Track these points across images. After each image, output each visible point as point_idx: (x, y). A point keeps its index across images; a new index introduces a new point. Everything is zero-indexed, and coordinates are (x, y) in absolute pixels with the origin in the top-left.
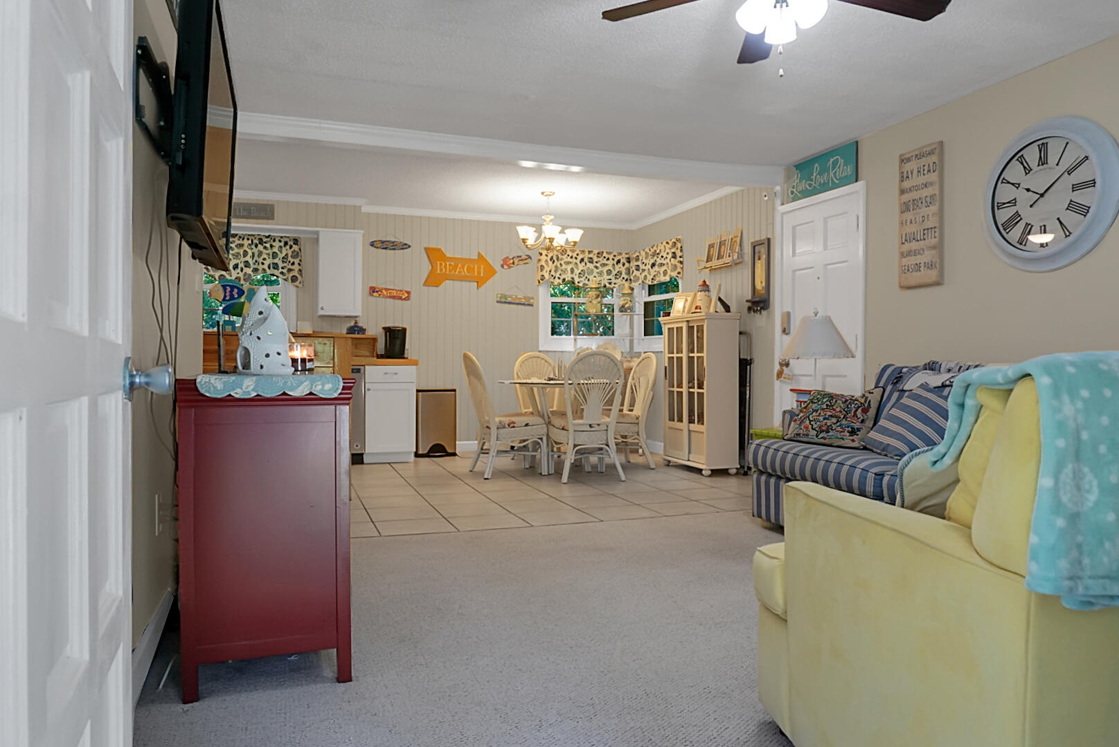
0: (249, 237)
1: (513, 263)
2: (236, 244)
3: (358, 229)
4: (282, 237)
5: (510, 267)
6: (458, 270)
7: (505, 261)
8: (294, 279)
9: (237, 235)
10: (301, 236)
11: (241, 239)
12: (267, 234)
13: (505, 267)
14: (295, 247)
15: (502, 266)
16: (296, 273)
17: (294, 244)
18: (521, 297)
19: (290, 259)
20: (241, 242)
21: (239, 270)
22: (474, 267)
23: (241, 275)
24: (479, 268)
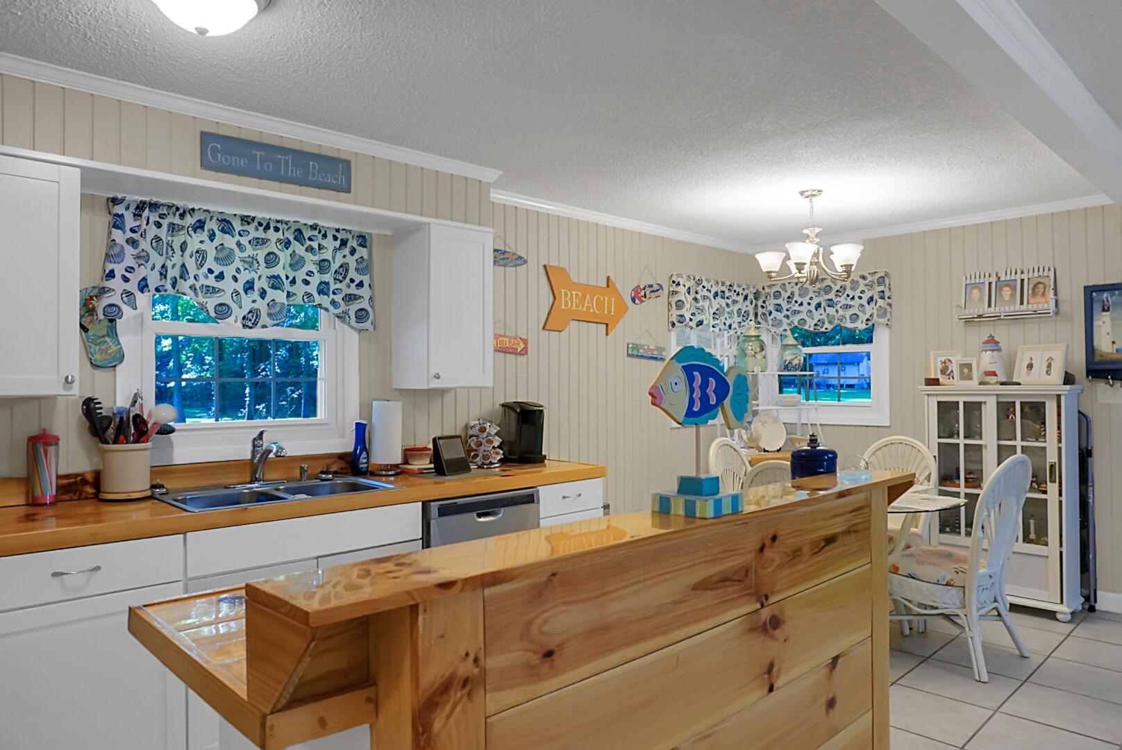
0: (279, 225)
1: (645, 296)
2: (250, 237)
3: (486, 225)
4: (338, 230)
5: (642, 301)
6: (586, 304)
7: (636, 290)
8: (362, 315)
9: (253, 219)
10: (373, 231)
11: (261, 229)
12: (311, 222)
13: (637, 301)
14: (361, 252)
15: (633, 299)
16: (365, 304)
17: (360, 245)
18: (654, 348)
19: (352, 274)
20: (260, 234)
21: (255, 295)
22: (604, 299)
23: (262, 305)
24: (610, 302)
